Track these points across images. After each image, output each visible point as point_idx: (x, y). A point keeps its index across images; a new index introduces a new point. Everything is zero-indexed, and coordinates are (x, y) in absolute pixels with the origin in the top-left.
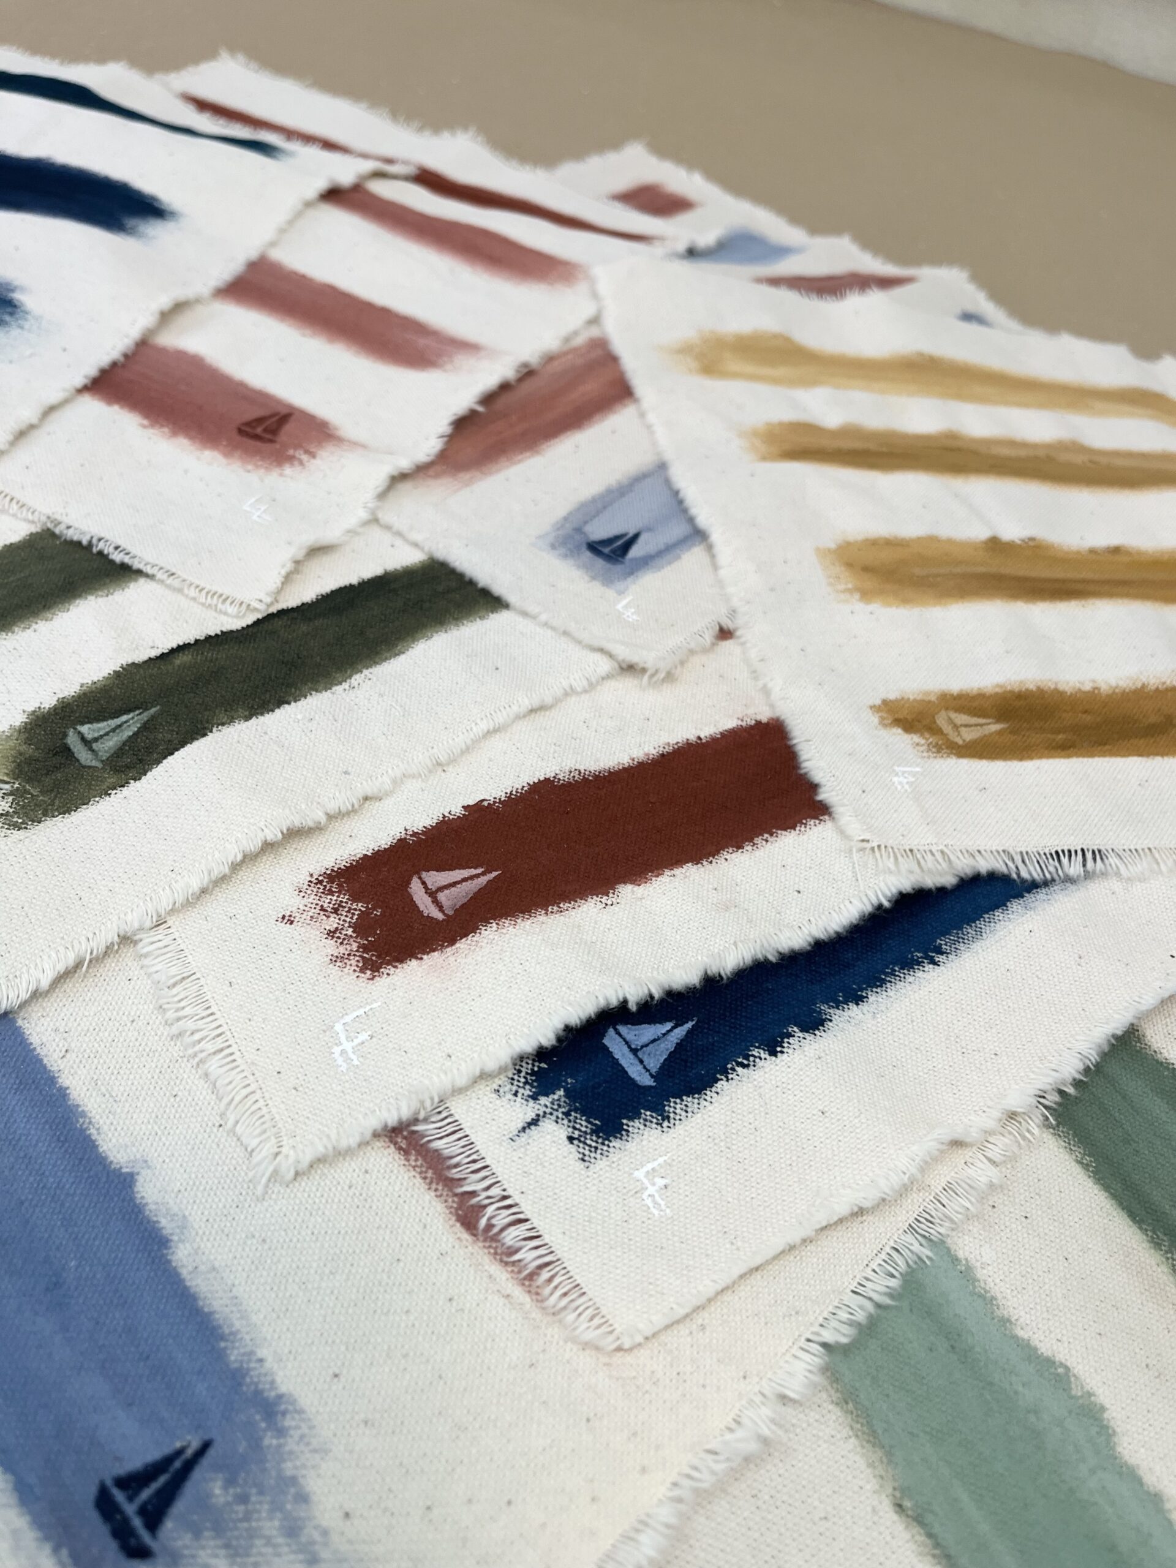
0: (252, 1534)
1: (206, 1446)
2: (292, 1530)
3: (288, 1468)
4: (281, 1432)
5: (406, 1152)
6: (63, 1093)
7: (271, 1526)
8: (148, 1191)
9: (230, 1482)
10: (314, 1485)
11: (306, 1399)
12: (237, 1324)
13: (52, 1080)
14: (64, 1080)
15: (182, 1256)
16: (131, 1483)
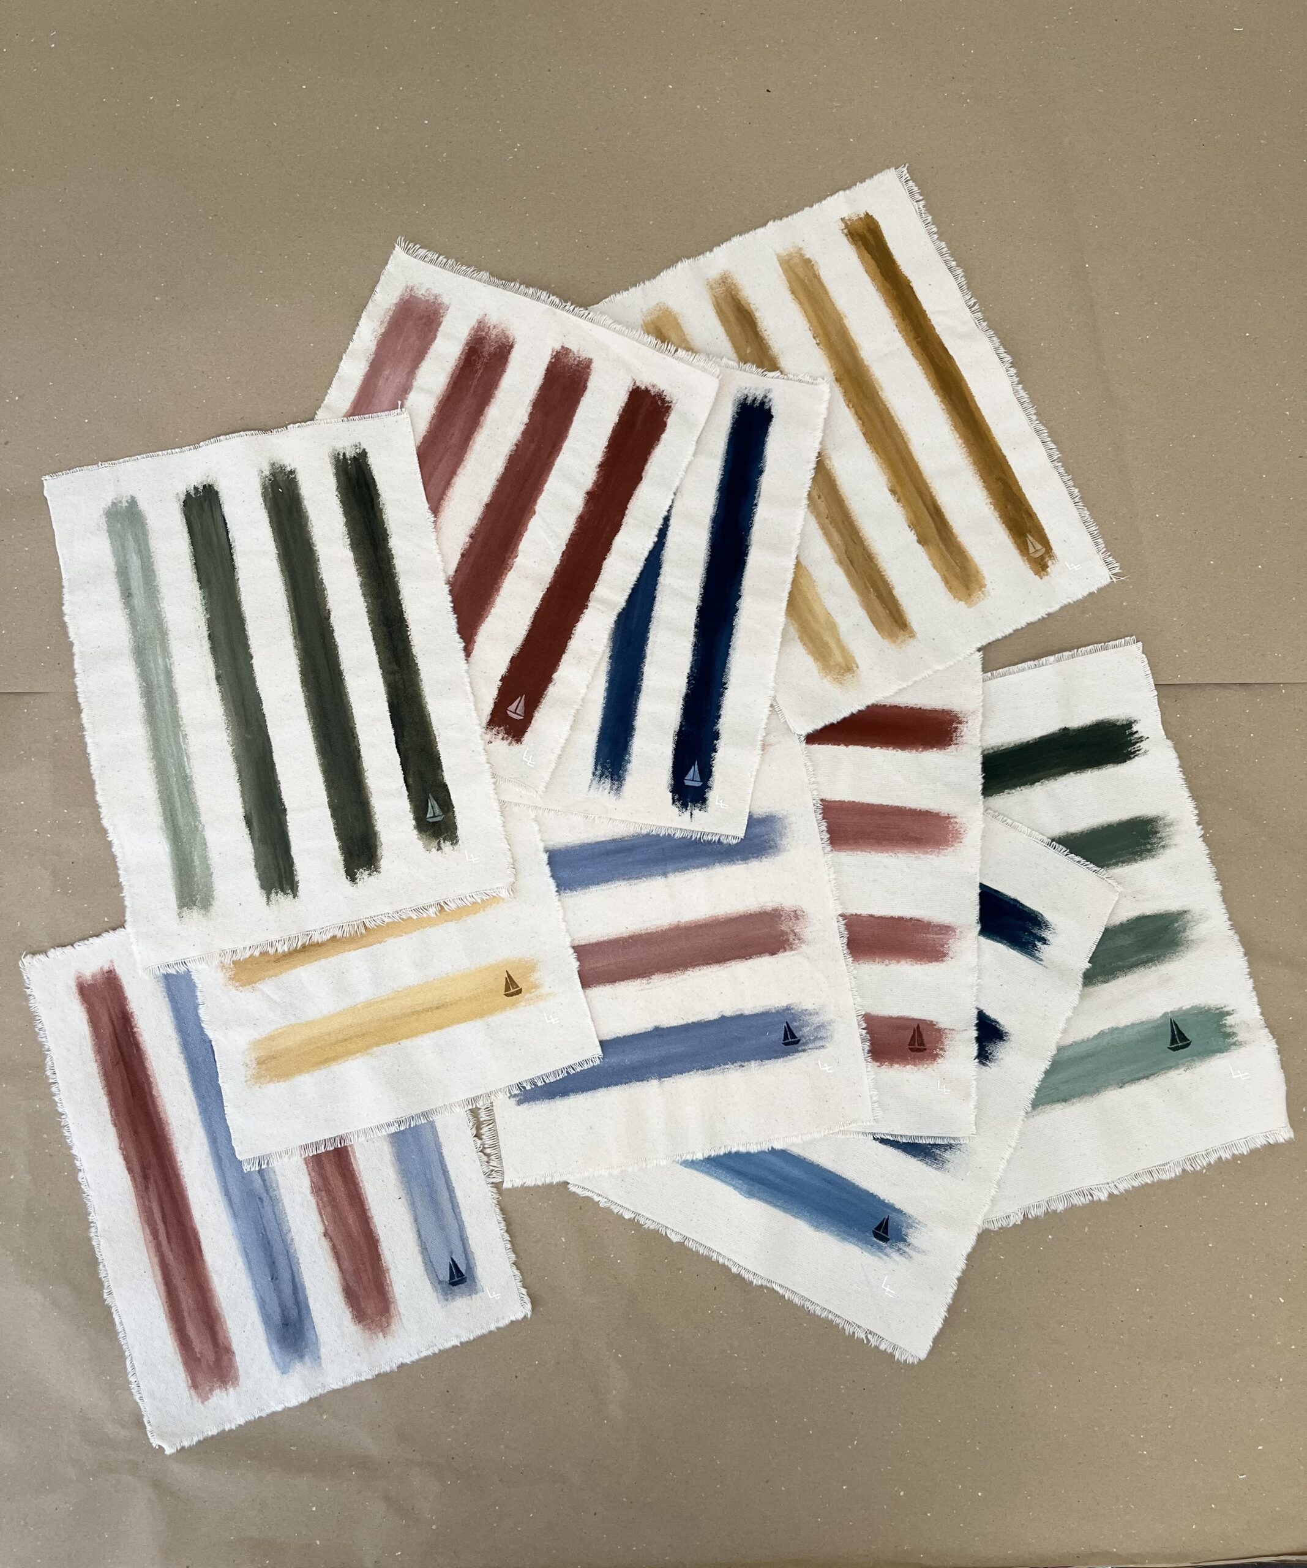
0: (807, 1021)
1: (787, 1023)
2: (810, 1014)
3: (800, 1010)
4: (793, 1009)
5: (751, 958)
6: (693, 1023)
7: (807, 1018)
8: (728, 1013)
9: (796, 1022)
10: (805, 1008)
11: (790, 1002)
12: (768, 1008)
13: (688, 1025)
14: (690, 1022)
15: (747, 1013)
16: (786, 1037)
